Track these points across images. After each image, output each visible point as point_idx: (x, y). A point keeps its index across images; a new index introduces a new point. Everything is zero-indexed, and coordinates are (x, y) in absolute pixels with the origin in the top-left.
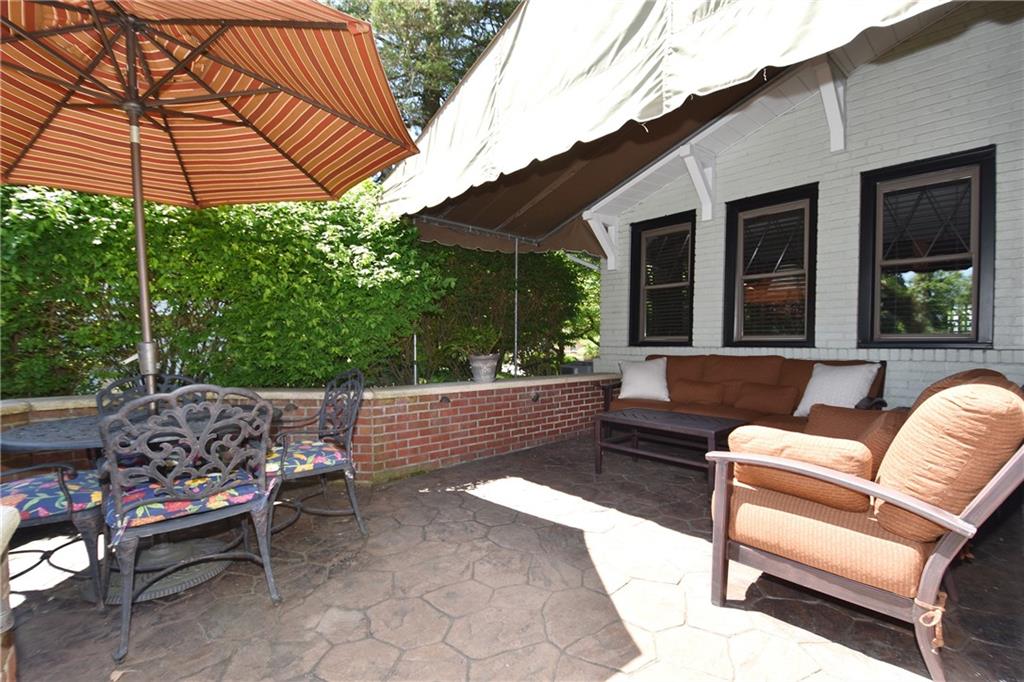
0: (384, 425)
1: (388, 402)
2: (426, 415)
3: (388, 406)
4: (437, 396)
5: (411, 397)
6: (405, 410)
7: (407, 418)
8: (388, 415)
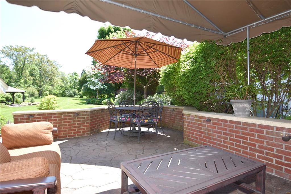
0: (187, 124)
1: (188, 115)
2: (201, 125)
3: (188, 117)
4: (206, 117)
5: (195, 116)
6: (193, 120)
7: (194, 123)
8: (188, 121)
